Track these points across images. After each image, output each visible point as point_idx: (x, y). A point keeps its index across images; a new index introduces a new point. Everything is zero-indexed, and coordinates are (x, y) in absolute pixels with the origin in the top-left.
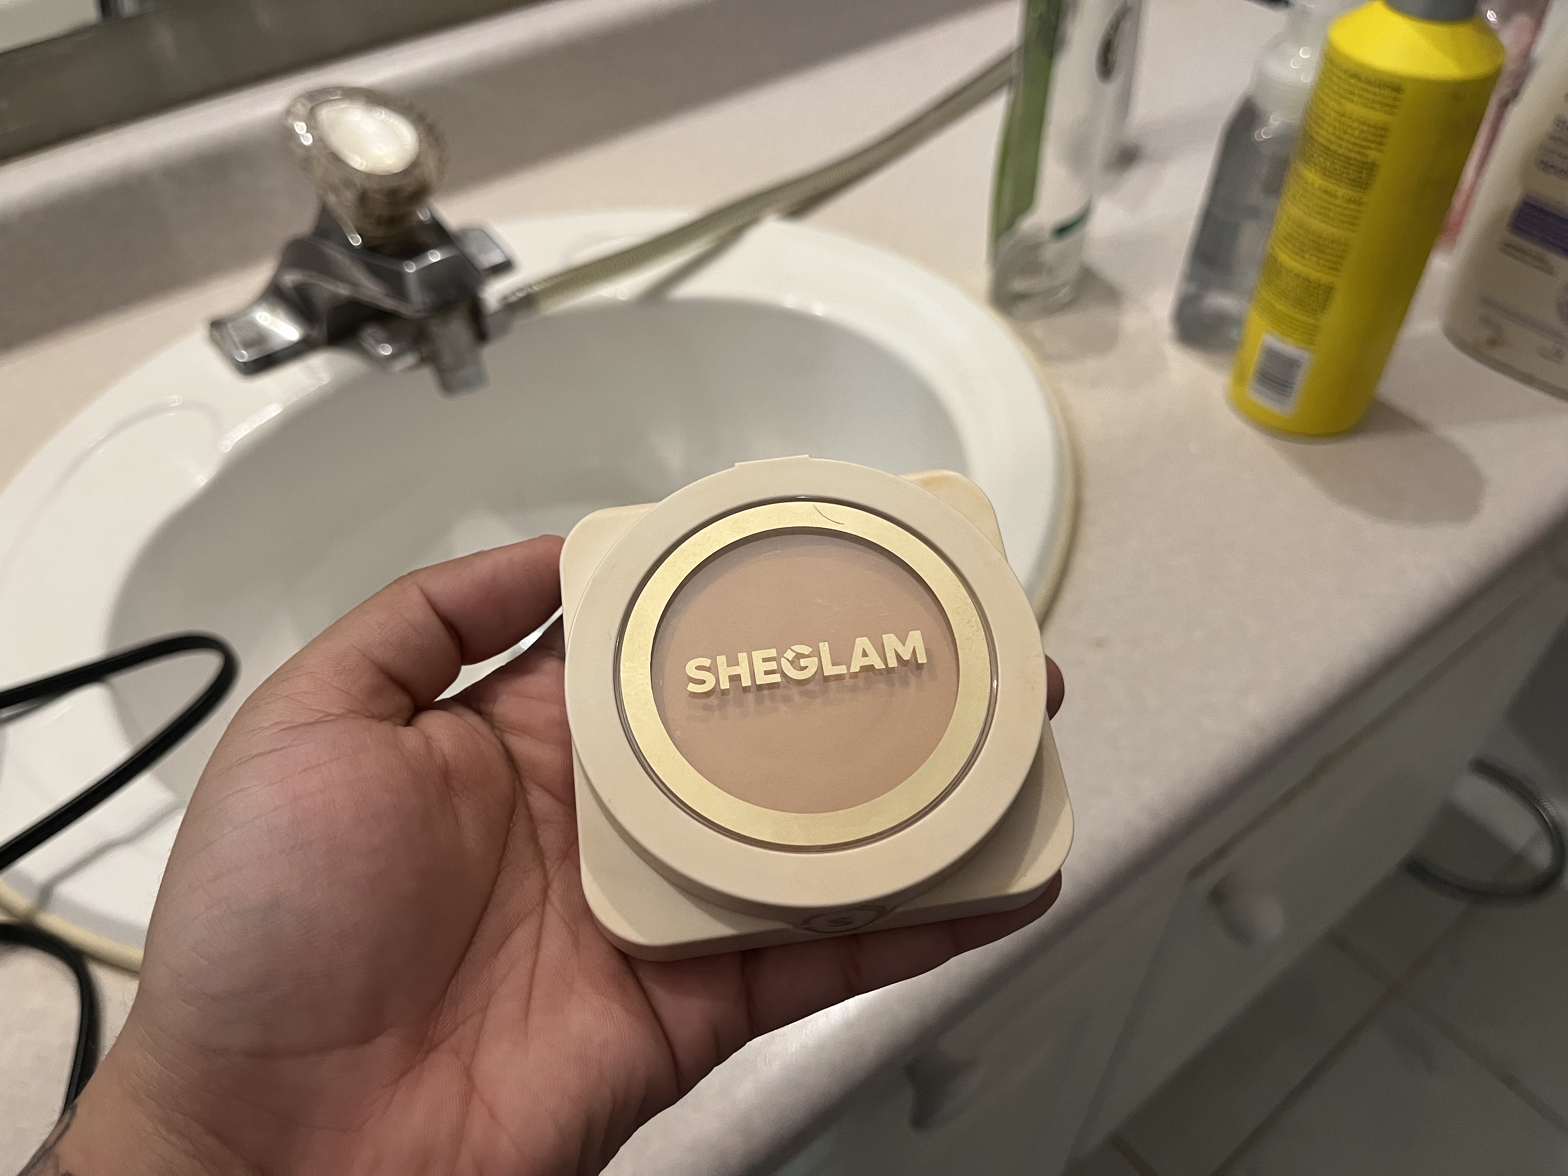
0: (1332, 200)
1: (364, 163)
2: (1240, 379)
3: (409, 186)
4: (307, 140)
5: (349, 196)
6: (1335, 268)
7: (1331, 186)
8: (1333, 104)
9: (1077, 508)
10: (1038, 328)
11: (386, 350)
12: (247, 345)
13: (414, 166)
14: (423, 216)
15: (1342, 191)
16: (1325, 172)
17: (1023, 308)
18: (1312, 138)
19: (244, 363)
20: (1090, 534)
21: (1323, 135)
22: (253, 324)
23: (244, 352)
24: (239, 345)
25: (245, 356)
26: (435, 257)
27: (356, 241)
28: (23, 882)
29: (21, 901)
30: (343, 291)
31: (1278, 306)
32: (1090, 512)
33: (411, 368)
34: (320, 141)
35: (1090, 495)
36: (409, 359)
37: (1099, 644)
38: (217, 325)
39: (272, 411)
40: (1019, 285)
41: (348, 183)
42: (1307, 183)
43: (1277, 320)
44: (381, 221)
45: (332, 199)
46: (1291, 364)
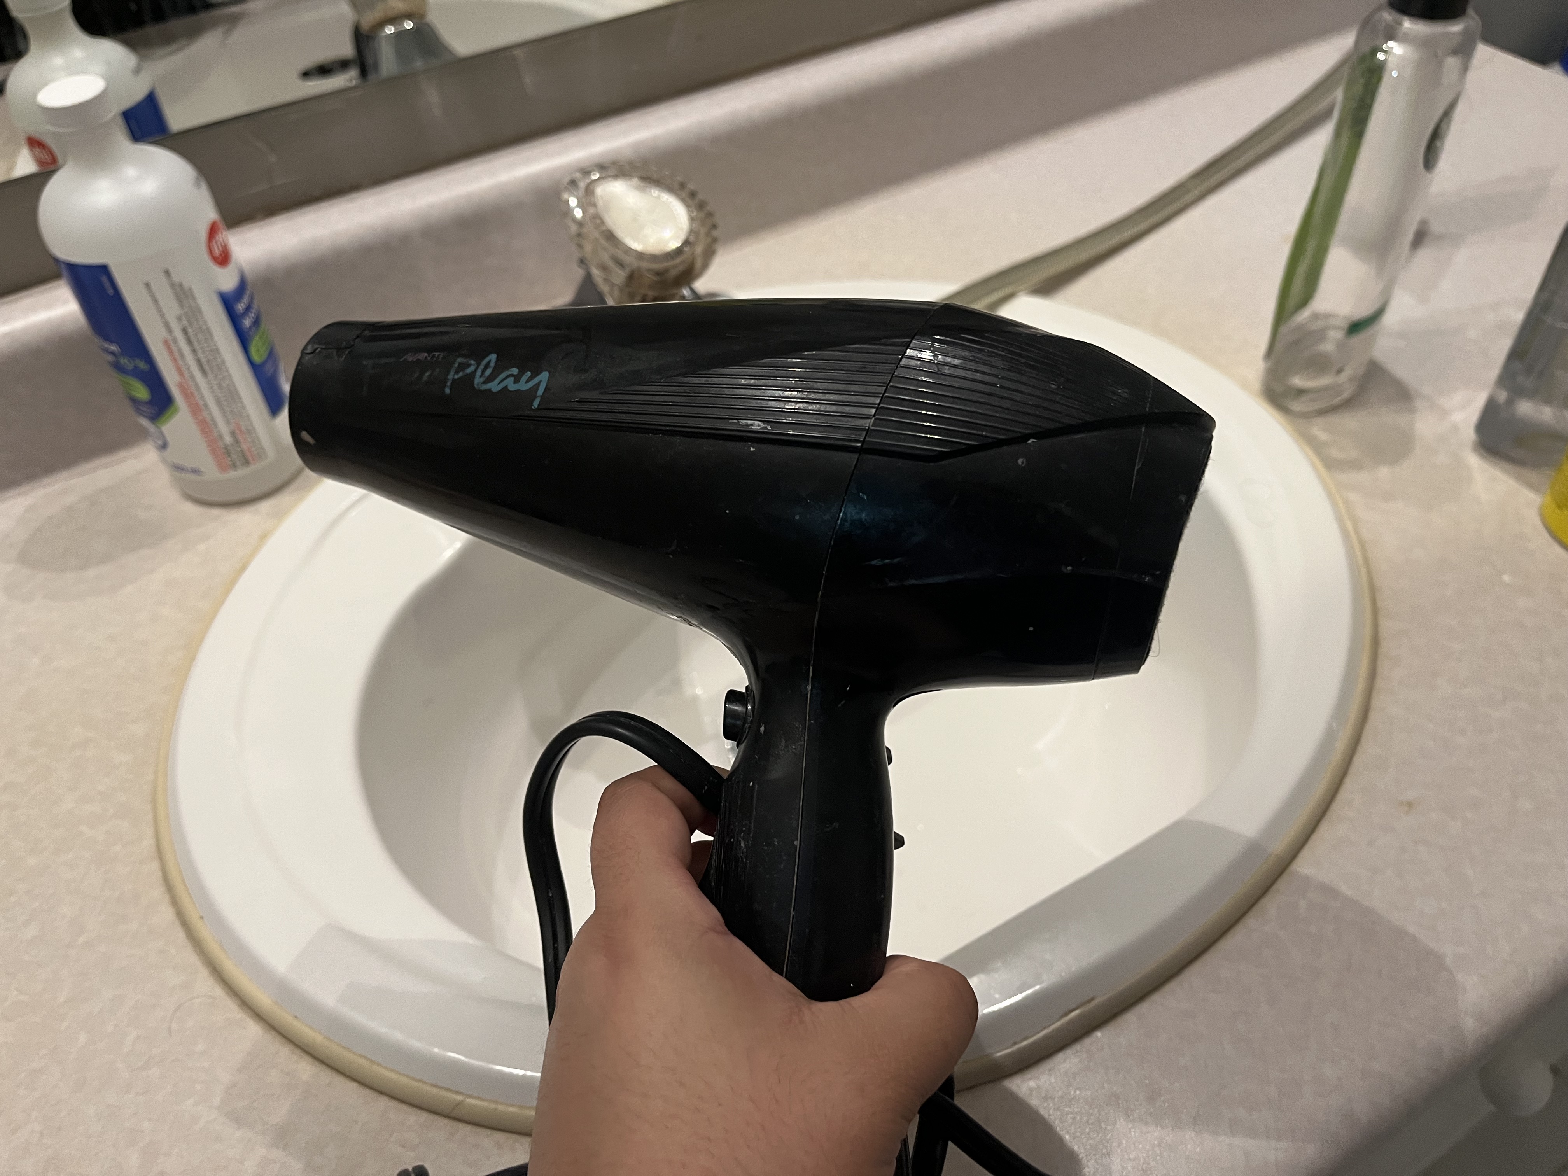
3: (676, 267)
4: (578, 212)
14: (688, 294)
37: (1411, 806)
41: (620, 262)
45: (597, 274)
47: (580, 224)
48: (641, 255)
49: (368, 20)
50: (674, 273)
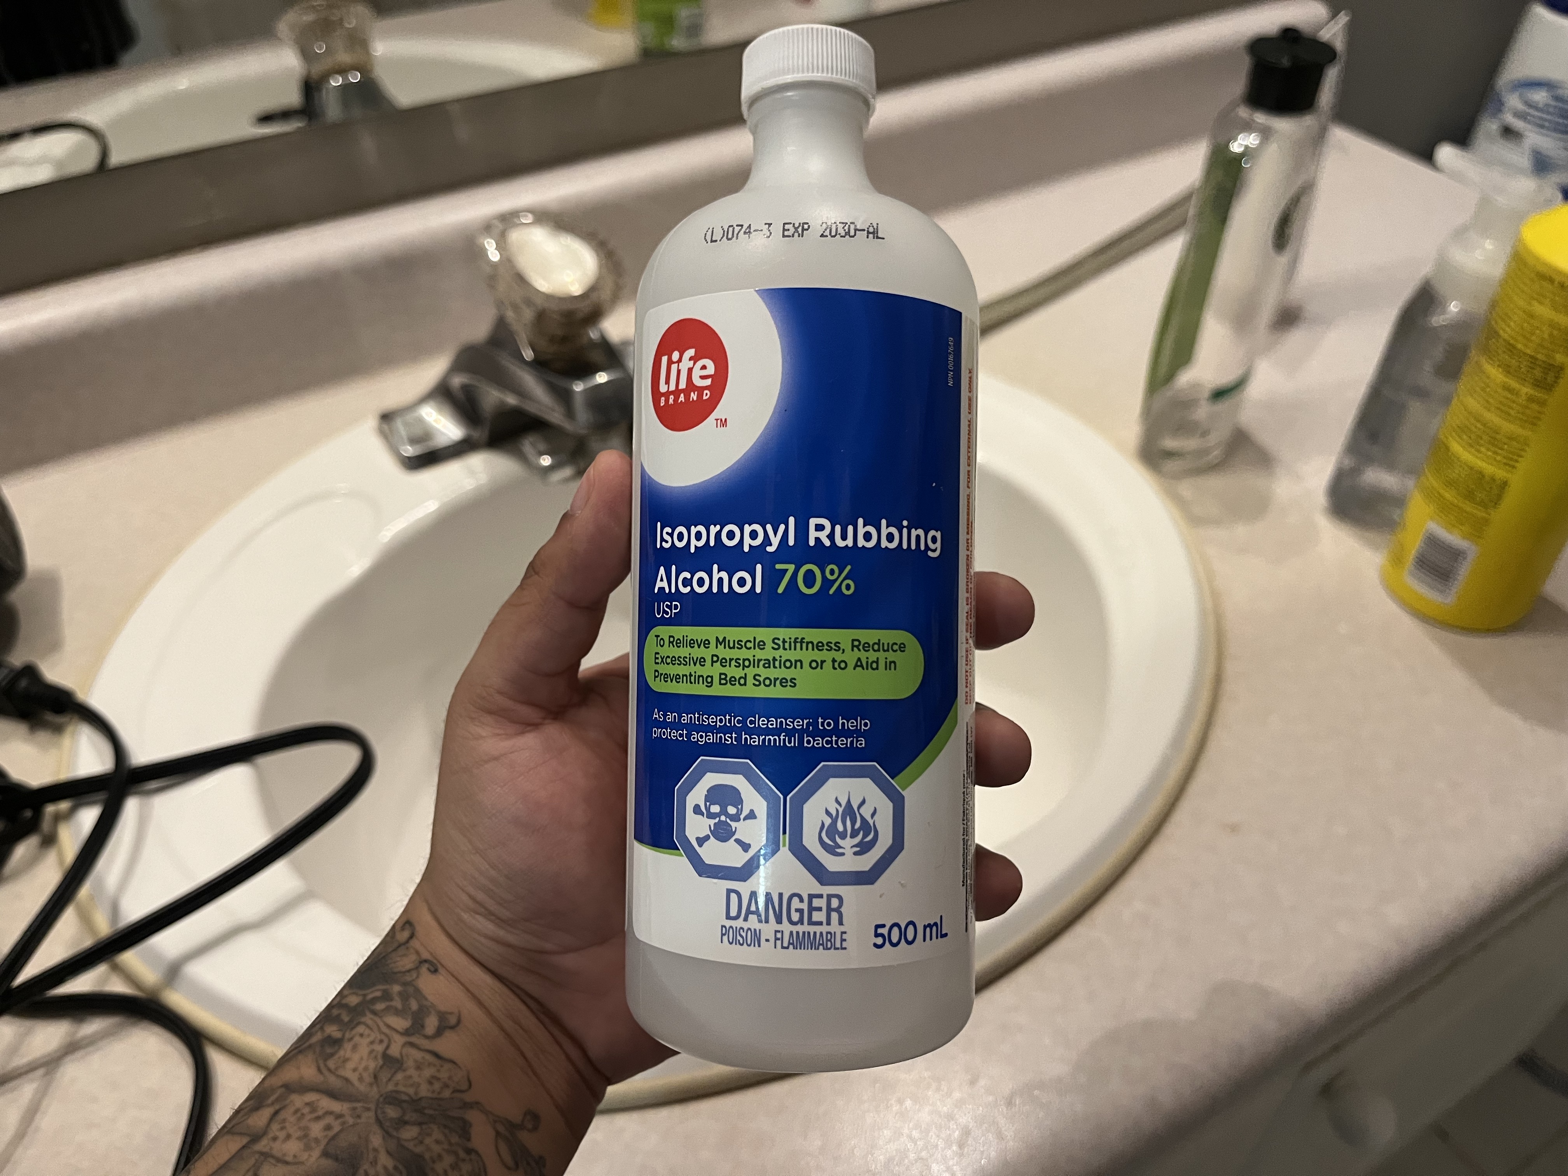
0: (1514, 397)
1: (547, 285)
2: (1397, 560)
3: (585, 307)
4: (494, 255)
5: (528, 315)
6: (1510, 464)
7: (1514, 384)
8: (1521, 303)
9: (1218, 680)
10: (1187, 488)
11: (546, 461)
12: (413, 441)
13: (592, 289)
14: (593, 335)
15: (1526, 390)
16: (1507, 370)
17: (1171, 466)
18: (1496, 332)
19: (408, 458)
20: (1229, 710)
21: (1506, 332)
22: (421, 420)
23: (409, 447)
24: (406, 441)
25: (409, 451)
26: (602, 378)
27: (528, 354)
28: (154, 958)
29: (149, 976)
30: (511, 400)
31: (1447, 495)
32: (1229, 687)
33: (567, 480)
34: (508, 261)
35: (1231, 668)
36: (567, 472)
37: (1234, 828)
38: (387, 417)
39: (430, 507)
40: (1170, 443)
41: (528, 302)
42: (1488, 377)
43: (1444, 509)
44: (552, 340)
45: (510, 314)
46: (1456, 555)
47: (494, 265)
48: (549, 297)
49: (317, 69)
50: (580, 315)
